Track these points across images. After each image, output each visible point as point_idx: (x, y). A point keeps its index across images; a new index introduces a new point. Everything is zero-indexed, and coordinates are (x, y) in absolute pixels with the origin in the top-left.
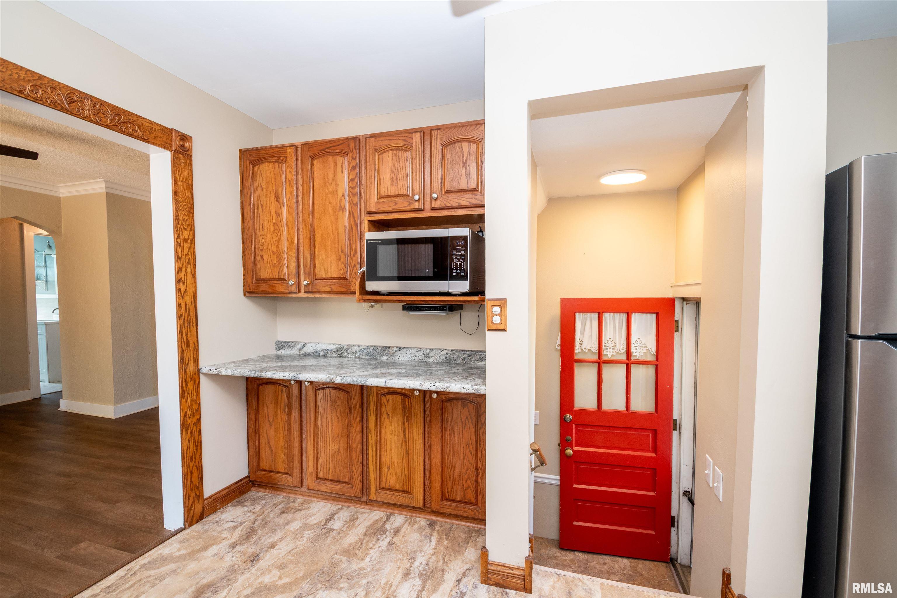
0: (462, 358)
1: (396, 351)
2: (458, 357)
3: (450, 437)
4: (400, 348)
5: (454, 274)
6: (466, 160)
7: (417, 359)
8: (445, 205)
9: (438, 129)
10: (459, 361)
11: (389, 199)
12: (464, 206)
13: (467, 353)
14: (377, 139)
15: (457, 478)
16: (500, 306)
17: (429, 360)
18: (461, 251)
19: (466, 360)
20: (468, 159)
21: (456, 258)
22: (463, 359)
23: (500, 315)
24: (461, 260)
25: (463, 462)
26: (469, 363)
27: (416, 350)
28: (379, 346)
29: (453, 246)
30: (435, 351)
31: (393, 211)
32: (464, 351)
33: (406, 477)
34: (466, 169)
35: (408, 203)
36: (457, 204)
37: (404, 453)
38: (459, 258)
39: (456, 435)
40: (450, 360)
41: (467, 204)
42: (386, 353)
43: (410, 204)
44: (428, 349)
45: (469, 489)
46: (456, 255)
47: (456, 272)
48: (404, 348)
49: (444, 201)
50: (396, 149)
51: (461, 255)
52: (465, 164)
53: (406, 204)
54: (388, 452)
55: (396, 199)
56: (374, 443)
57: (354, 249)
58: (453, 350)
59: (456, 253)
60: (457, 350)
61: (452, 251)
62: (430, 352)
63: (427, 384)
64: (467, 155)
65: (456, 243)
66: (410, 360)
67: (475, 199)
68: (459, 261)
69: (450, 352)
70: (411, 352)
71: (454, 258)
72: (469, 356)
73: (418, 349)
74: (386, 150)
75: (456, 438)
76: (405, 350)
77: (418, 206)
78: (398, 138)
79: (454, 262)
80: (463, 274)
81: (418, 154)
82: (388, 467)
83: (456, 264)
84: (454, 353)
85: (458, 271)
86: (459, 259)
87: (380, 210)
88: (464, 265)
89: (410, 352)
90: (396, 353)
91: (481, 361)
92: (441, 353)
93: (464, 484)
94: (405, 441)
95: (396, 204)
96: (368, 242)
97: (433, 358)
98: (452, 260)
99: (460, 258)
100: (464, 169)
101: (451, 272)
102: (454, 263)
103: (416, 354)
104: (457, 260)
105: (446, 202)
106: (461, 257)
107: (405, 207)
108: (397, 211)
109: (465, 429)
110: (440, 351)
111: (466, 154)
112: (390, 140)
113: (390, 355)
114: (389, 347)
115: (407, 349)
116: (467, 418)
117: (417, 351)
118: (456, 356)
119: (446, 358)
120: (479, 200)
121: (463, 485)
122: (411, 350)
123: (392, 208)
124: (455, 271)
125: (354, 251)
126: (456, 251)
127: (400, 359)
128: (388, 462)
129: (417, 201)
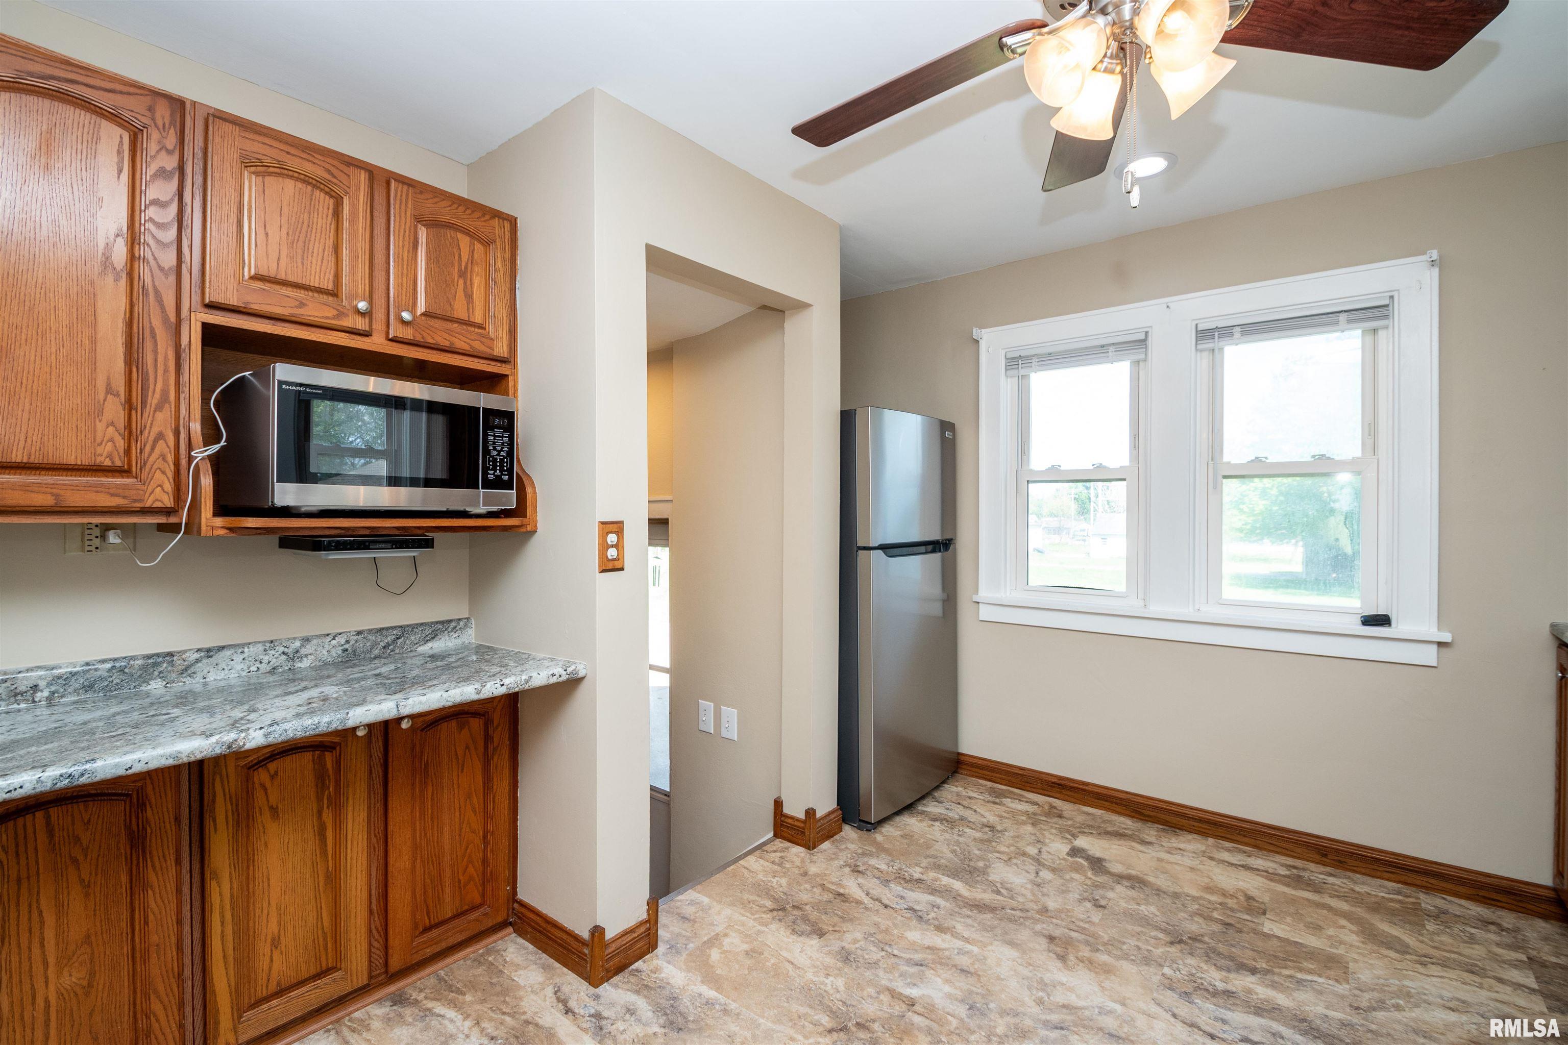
0: (382, 644)
1: (197, 661)
2: (375, 644)
3: (432, 800)
4: (209, 652)
5: (491, 477)
6: (466, 268)
7: (264, 667)
8: (423, 338)
9: (409, 185)
10: (376, 652)
11: (277, 287)
12: (460, 351)
13: (395, 632)
14: (247, 135)
15: (448, 873)
16: (617, 533)
17: (299, 665)
18: (502, 437)
19: (391, 647)
20: (469, 269)
21: (495, 449)
22: (384, 647)
23: (616, 546)
24: (502, 453)
25: (460, 835)
26: (397, 651)
27: (260, 647)
28: (133, 658)
29: (488, 427)
30: (315, 641)
31: (293, 319)
32: (387, 629)
33: (325, 939)
34: (465, 283)
35: (335, 312)
36: (447, 344)
37: (321, 884)
38: (499, 448)
39: (446, 791)
40: (355, 655)
41: (467, 347)
42: (161, 672)
43: (341, 315)
44: (295, 639)
45: (472, 882)
46: (494, 443)
47: (494, 474)
48: (222, 648)
49: (420, 331)
50: (304, 181)
51: (503, 444)
52: (462, 274)
53: (331, 313)
54: (273, 903)
55: (301, 294)
56: (227, 901)
57: (158, 390)
58: (359, 633)
59: (494, 439)
60: (370, 631)
61: (485, 435)
62: (302, 646)
63: (489, 685)
64: (468, 259)
65: (494, 421)
66: (244, 674)
67: (481, 342)
68: (499, 455)
69: (355, 638)
70: (246, 655)
71: (491, 448)
72: (398, 638)
73: (268, 645)
74: (271, 169)
75: (446, 796)
76: (227, 653)
77: (360, 324)
78: (311, 158)
79: (489, 454)
80: (505, 478)
81: (361, 214)
82: (273, 939)
83: (495, 461)
84: (364, 638)
85: (498, 473)
86: (499, 452)
87: (253, 306)
88: (507, 463)
89: (242, 656)
90: (199, 664)
91: (423, 642)
92: (334, 642)
93: (461, 878)
94: (324, 852)
95: (302, 305)
96: (284, 387)
97: (311, 658)
98: (486, 452)
99: (502, 450)
100: (461, 282)
101: (485, 474)
102: (491, 456)
103: (261, 657)
104: (495, 453)
105: (425, 335)
106: (503, 448)
107: (327, 318)
108: (304, 321)
109: (462, 770)
110: (329, 639)
111: (465, 258)
112: (288, 153)
113: (174, 675)
114: (171, 654)
115: (232, 651)
116: (467, 747)
117: (265, 650)
118: (368, 644)
119: (345, 650)
120: (487, 347)
121: (460, 881)
122: (246, 650)
123: (292, 311)
124: (492, 472)
125: (157, 395)
126: (494, 436)
127: (211, 677)
128: (273, 926)
129: (362, 313)
